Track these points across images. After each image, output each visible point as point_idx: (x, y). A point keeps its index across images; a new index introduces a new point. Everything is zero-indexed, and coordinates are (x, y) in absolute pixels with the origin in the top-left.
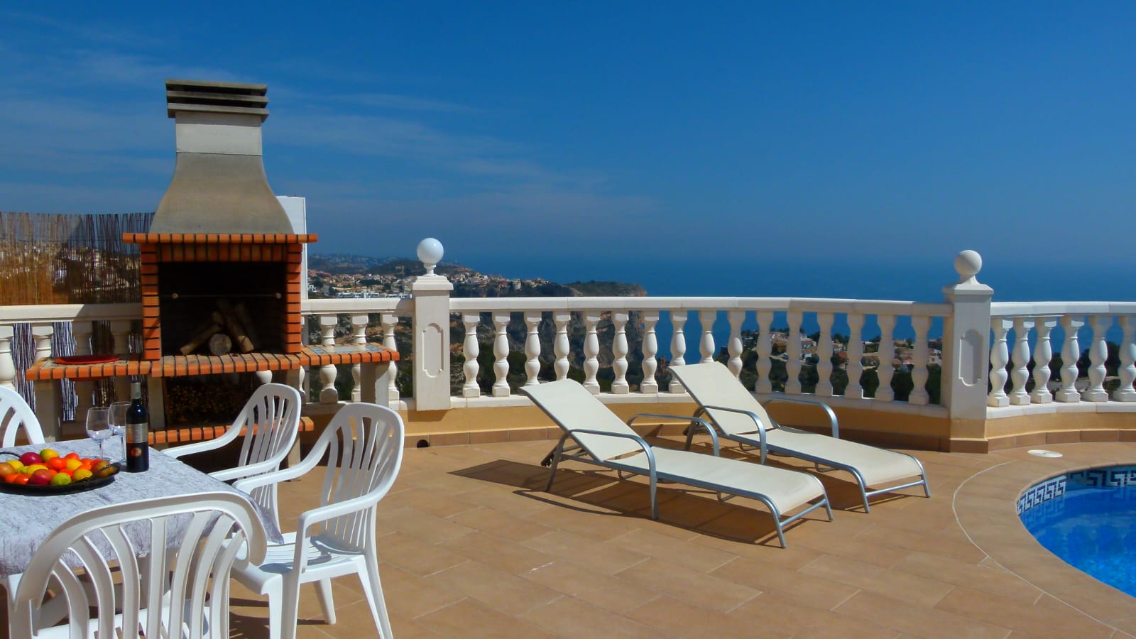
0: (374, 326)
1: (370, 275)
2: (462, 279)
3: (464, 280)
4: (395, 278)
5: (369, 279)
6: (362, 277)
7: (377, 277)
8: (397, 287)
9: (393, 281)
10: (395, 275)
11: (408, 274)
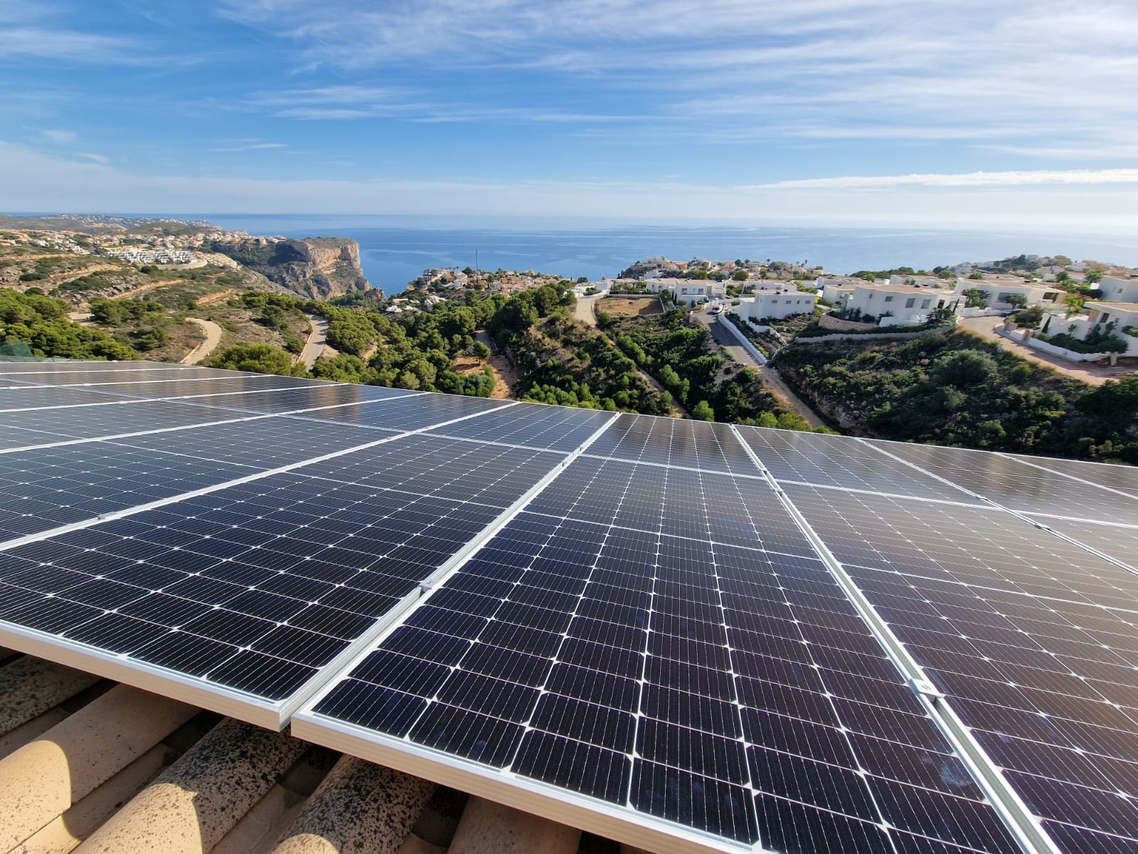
1: (131, 235)
2: (216, 237)
3: (218, 238)
6: (123, 237)
8: (161, 245)
9: (154, 240)
10: (155, 235)
11: (167, 233)
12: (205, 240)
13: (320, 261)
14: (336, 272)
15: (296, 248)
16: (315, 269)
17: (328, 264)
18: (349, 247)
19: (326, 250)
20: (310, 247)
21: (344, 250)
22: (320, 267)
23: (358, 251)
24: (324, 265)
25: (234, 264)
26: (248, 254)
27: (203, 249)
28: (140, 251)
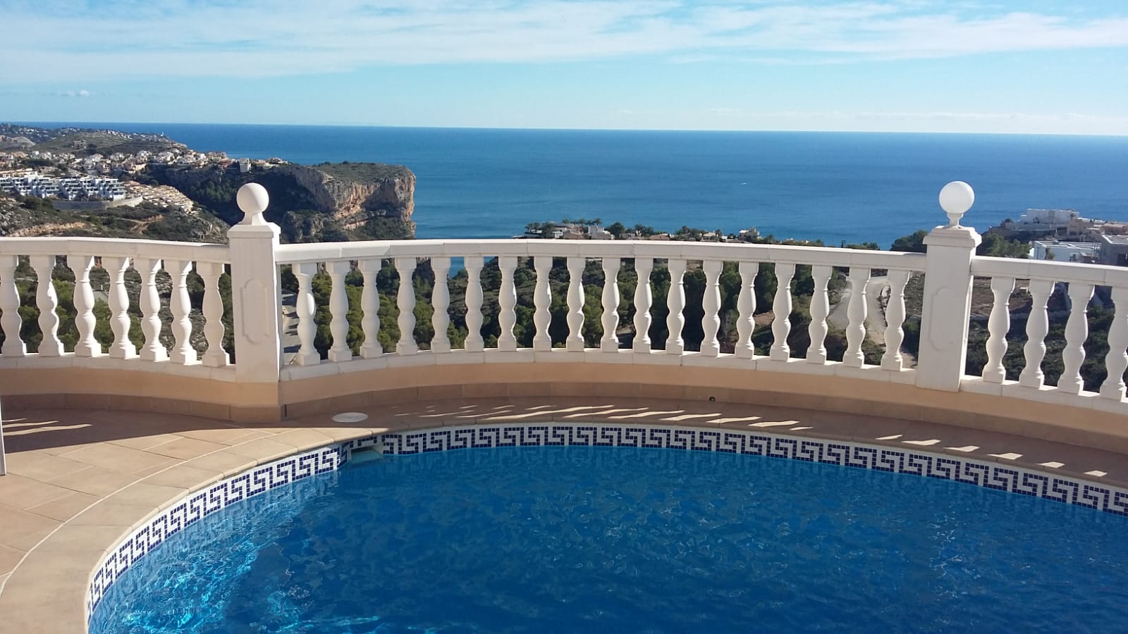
0: (42, 223)
1: (37, 153)
2: (169, 159)
3: (172, 159)
4: (73, 156)
5: (35, 158)
6: (24, 155)
7: (47, 156)
8: (76, 169)
9: (69, 161)
10: (73, 153)
11: (91, 151)
12: (150, 163)
13: (340, 206)
14: (365, 228)
15: (302, 179)
16: (329, 219)
17: (354, 211)
18: (397, 180)
19: (355, 184)
20: (328, 177)
21: (387, 186)
22: (338, 216)
23: (412, 189)
24: (346, 214)
25: (188, 205)
26: (216, 190)
27: (143, 180)
28: (41, 177)
